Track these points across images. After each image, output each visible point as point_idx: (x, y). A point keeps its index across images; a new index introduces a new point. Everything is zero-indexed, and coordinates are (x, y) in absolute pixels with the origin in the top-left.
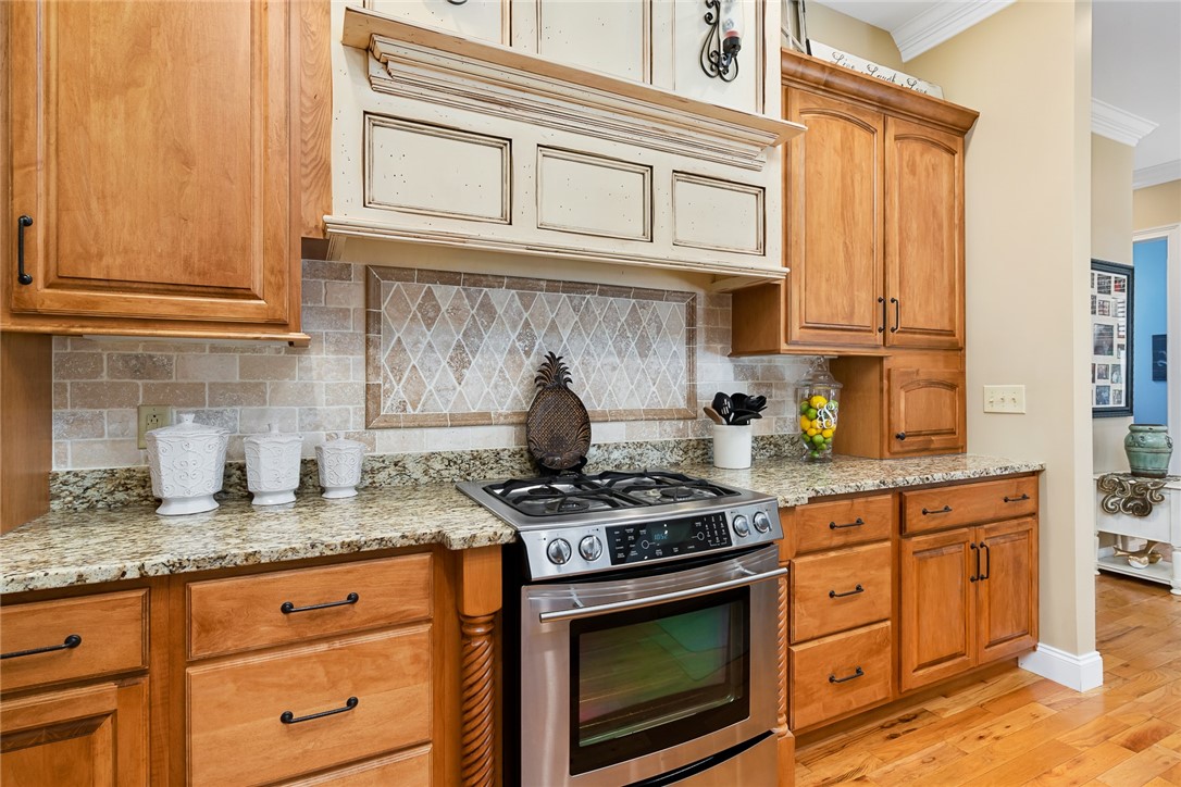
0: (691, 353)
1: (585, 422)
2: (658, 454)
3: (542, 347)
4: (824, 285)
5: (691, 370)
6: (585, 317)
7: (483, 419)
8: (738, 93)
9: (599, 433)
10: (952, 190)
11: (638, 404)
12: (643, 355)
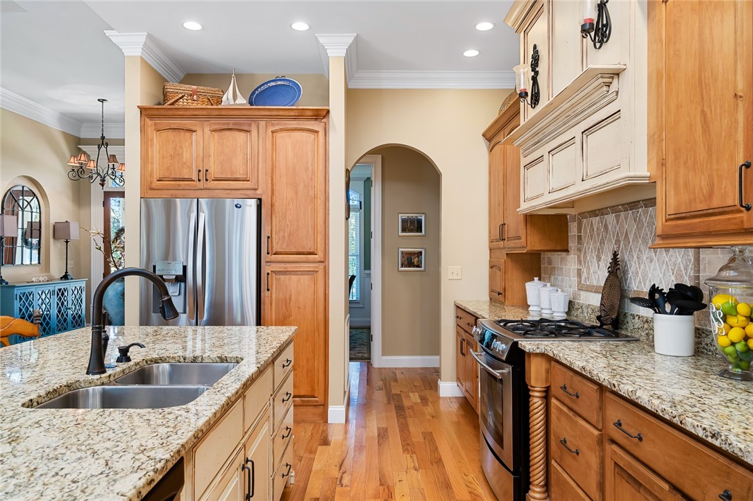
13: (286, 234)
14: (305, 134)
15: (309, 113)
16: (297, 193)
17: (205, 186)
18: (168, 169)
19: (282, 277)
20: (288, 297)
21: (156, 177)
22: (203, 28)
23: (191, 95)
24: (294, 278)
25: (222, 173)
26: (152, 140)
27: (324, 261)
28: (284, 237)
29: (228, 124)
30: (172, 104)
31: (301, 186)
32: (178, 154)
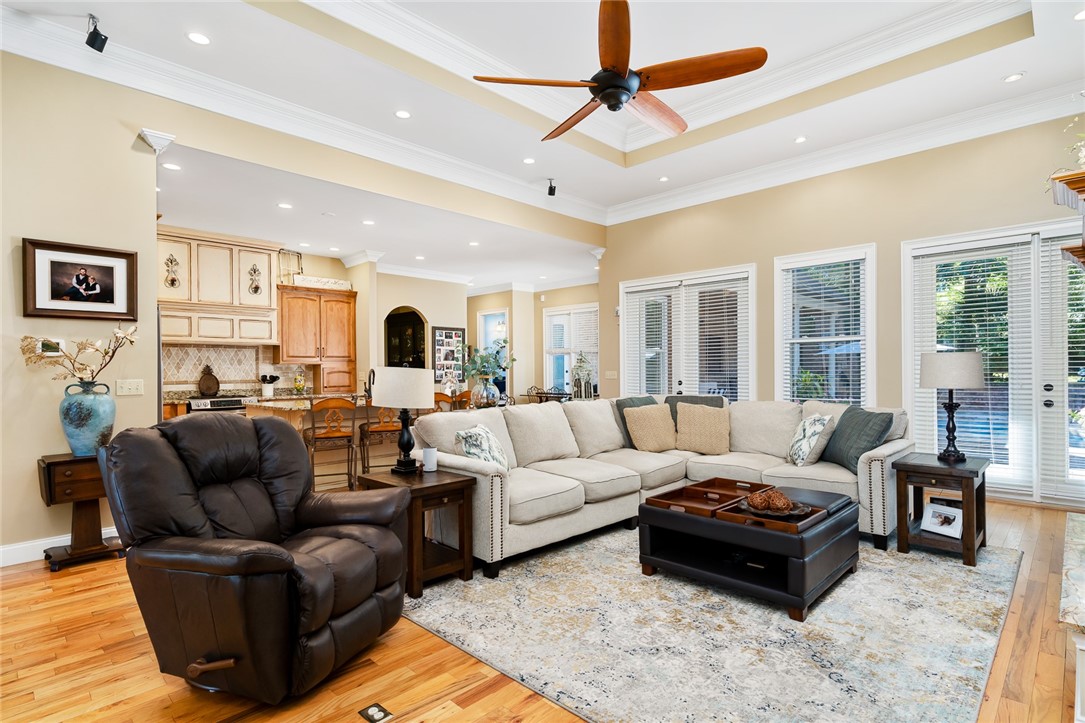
0: (257, 364)
1: (218, 383)
3: (204, 363)
5: (257, 369)
6: (219, 354)
7: (186, 383)
8: (261, 299)
9: (222, 387)
10: (349, 314)
11: (237, 378)
12: (239, 365)
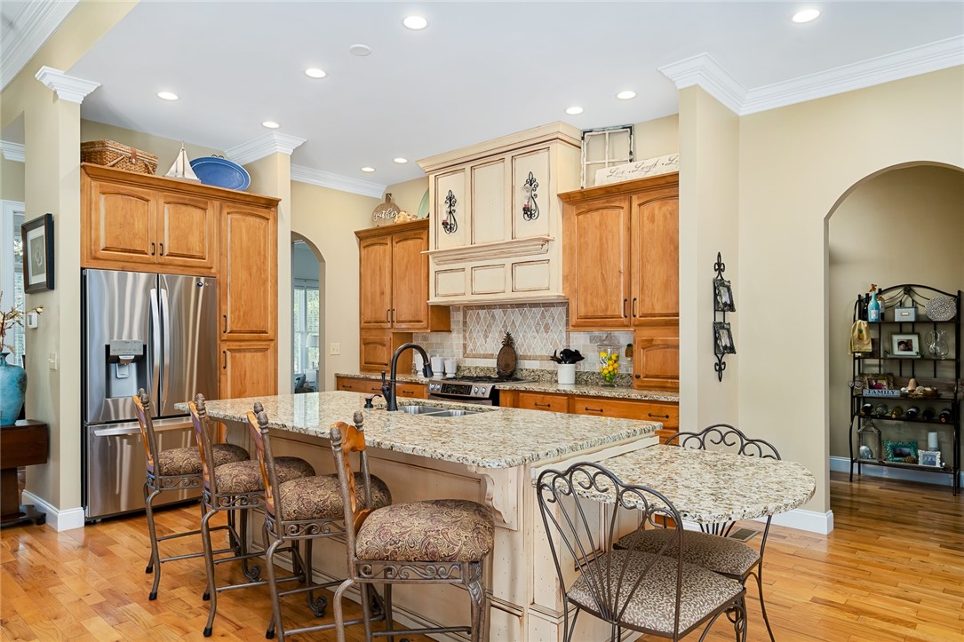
0: (567, 331)
1: (518, 359)
2: (550, 375)
3: (506, 331)
4: (589, 297)
5: (568, 339)
6: (524, 316)
9: (520, 364)
12: (547, 332)
13: (241, 314)
14: (258, 220)
15: (263, 202)
16: (250, 275)
17: (160, 261)
18: (117, 237)
19: (238, 354)
20: (243, 373)
21: (102, 245)
22: (179, 98)
23: (130, 158)
24: (248, 355)
25: (178, 249)
26: (97, 204)
27: (274, 340)
28: (239, 316)
29: (184, 199)
30: (113, 166)
31: (254, 270)
32: (129, 224)
